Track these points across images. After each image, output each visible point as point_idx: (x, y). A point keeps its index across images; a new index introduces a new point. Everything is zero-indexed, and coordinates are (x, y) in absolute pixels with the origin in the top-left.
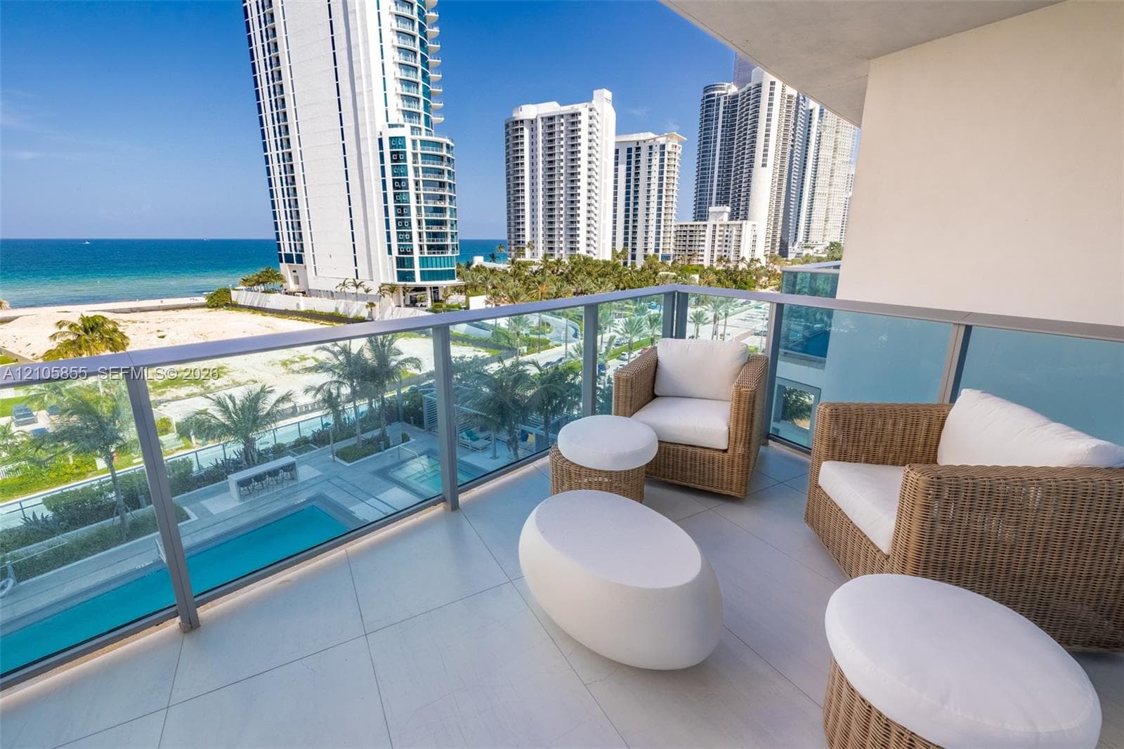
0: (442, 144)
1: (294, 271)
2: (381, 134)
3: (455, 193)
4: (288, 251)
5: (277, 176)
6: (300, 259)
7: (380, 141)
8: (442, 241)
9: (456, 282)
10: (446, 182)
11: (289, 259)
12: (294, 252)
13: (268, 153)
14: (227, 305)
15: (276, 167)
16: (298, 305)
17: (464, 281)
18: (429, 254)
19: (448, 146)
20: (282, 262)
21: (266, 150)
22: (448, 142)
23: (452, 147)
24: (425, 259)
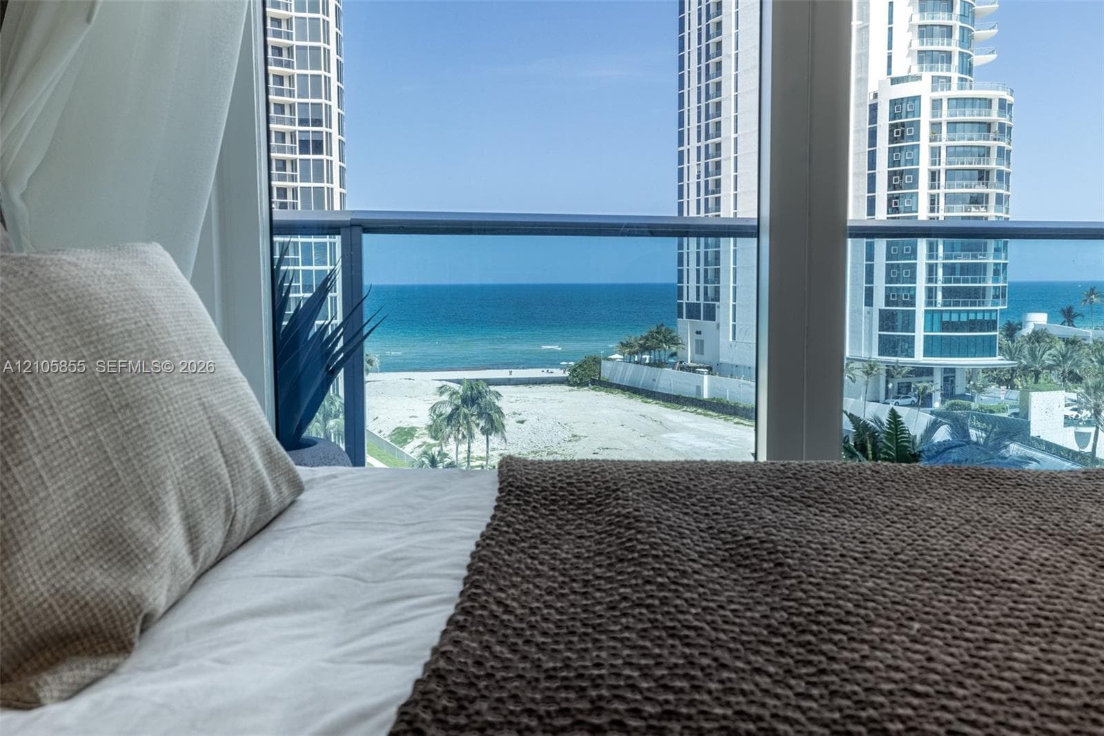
0: (990, 101)
1: (699, 333)
2: (876, 96)
3: (1008, 190)
4: (693, 299)
5: (693, 180)
6: (711, 314)
7: (874, 109)
8: (974, 281)
9: (996, 360)
10: (992, 169)
11: (693, 311)
12: (702, 301)
13: (685, 148)
14: (594, 382)
15: (693, 166)
16: (699, 389)
17: (1012, 359)
18: (944, 305)
19: (1002, 103)
20: (680, 316)
21: (681, 143)
22: (1004, 95)
23: (1010, 106)
24: (936, 316)
